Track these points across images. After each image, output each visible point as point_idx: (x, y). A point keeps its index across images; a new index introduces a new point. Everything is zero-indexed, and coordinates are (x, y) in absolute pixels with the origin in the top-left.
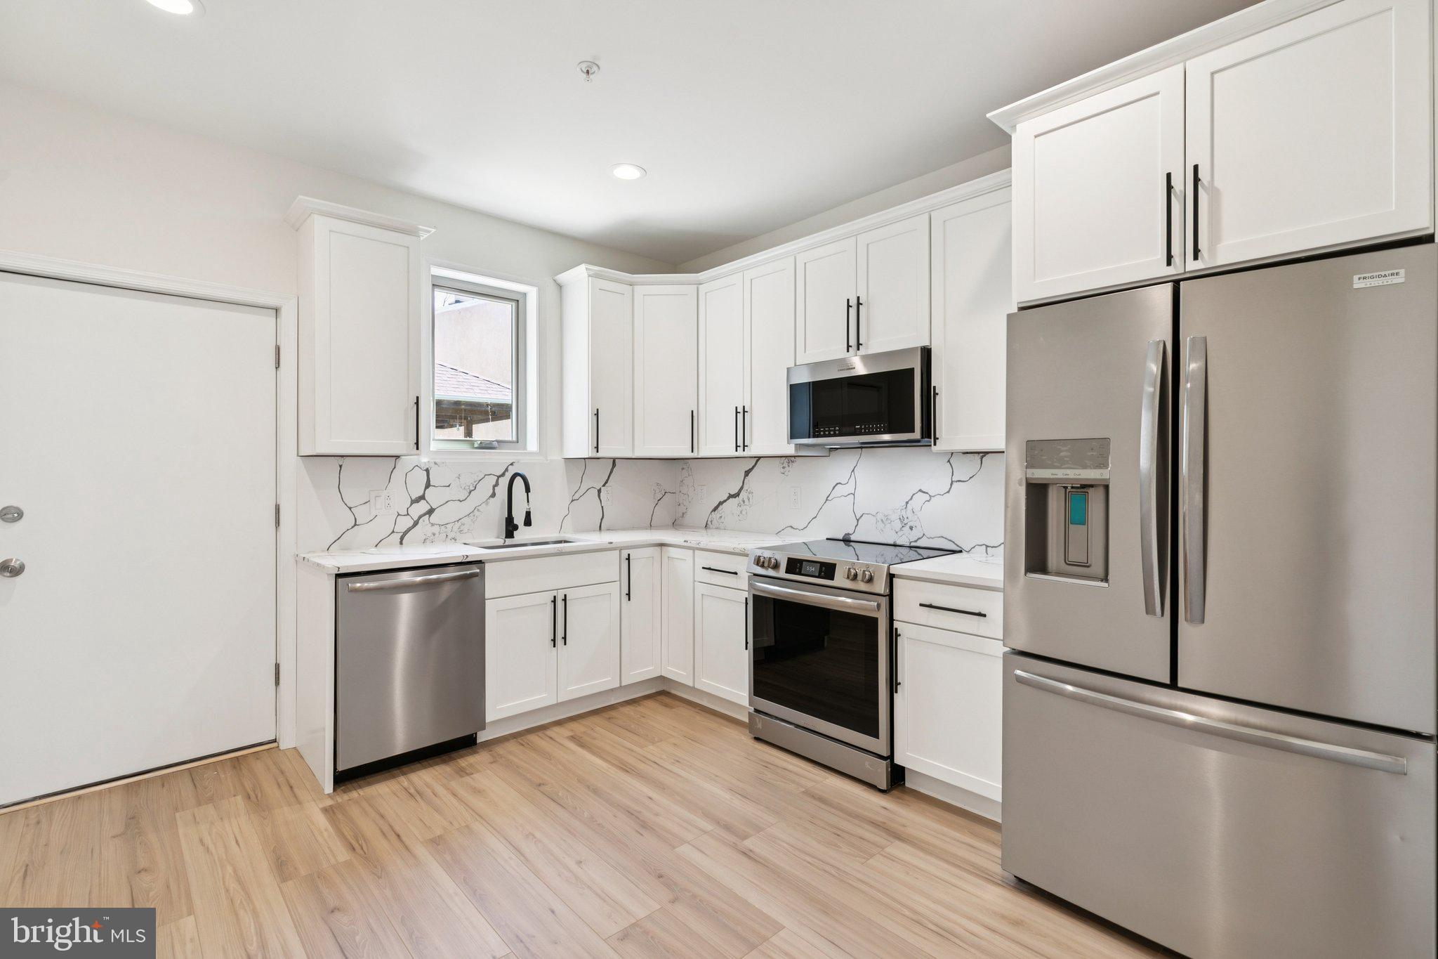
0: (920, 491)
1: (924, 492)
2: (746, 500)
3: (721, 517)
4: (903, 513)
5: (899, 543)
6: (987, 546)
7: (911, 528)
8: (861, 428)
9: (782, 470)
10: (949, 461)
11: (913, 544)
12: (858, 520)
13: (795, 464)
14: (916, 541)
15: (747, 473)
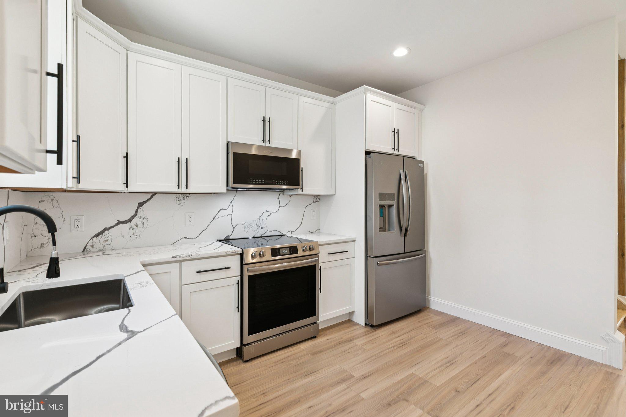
0: (266, 211)
1: (268, 212)
2: (140, 225)
3: (107, 240)
4: (258, 222)
5: (256, 236)
6: (292, 231)
7: (262, 228)
8: (276, 182)
9: (178, 202)
10: (278, 198)
11: (263, 235)
12: (234, 228)
13: (188, 198)
14: (264, 234)
15: (141, 205)
